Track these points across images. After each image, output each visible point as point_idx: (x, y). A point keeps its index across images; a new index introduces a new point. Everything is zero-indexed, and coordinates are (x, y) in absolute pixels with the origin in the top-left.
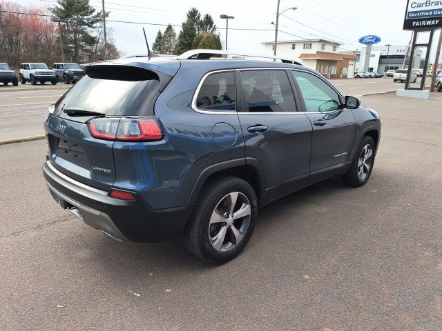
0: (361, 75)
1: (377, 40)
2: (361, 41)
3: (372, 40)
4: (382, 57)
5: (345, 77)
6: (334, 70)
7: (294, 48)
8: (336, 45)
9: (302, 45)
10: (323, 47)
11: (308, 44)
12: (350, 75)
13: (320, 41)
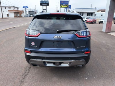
0: (26, 16)
1: (27, 7)
2: (23, 7)
3: (26, 7)
4: (29, 12)
5: (22, 17)
6: (19, 15)
7: (5, 8)
8: (18, 8)
9: (8, 8)
10: (15, 9)
11: (10, 7)
12: (23, 16)
13: (14, 7)
